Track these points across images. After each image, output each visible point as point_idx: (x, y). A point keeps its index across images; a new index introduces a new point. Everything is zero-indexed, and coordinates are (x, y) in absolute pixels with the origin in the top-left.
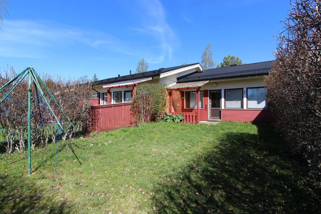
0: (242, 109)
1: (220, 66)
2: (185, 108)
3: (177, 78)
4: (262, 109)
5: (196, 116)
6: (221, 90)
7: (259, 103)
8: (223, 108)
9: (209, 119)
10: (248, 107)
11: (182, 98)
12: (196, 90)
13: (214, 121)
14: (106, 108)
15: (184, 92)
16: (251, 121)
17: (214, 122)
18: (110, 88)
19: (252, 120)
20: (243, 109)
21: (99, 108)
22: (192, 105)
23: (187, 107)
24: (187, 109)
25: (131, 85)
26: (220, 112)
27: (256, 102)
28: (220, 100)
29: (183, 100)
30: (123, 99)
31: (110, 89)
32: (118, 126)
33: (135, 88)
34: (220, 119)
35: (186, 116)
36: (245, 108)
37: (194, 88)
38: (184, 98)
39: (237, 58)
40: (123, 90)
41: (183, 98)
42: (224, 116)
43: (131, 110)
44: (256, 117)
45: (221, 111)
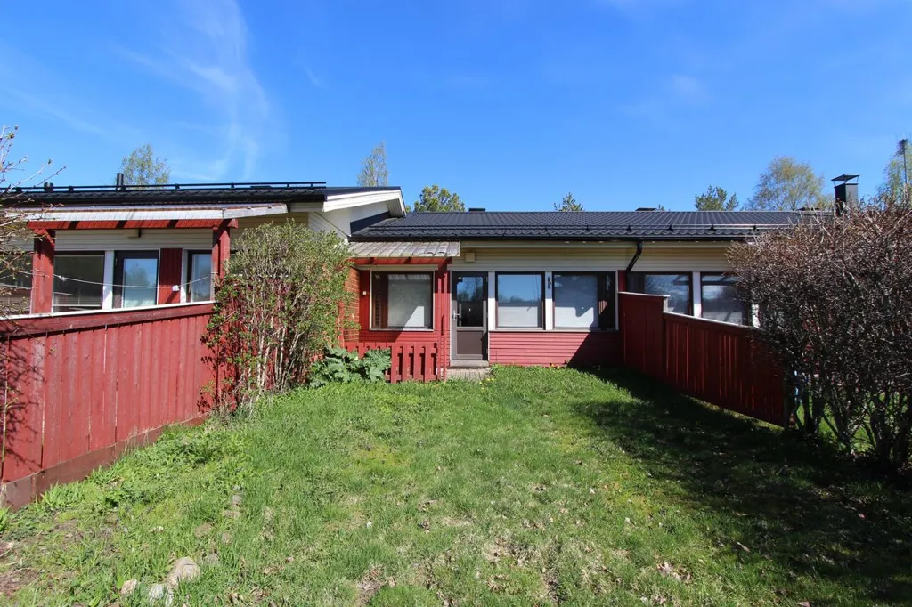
0: (541, 330)
1: (413, 209)
2: (370, 328)
3: (352, 224)
4: (588, 331)
5: (434, 356)
6: (487, 272)
7: (579, 314)
8: (492, 327)
9: (453, 363)
10: (556, 325)
11: (361, 293)
12: (434, 268)
13: (467, 368)
14: (74, 336)
15: (368, 272)
16: (565, 363)
17: (467, 371)
18: (53, 228)
19: (568, 359)
20: (545, 328)
21: (29, 337)
22: (393, 318)
23: (377, 322)
24: (379, 329)
25: (201, 221)
26: (484, 340)
27: (573, 310)
28: (485, 302)
29: (364, 299)
30: (107, 287)
31: (52, 233)
32: (139, 428)
33: (225, 238)
34: (485, 358)
35: (400, 356)
36: (549, 327)
37: (431, 261)
38: (368, 291)
39: (455, 195)
40: (110, 245)
41: (365, 293)
42: (495, 350)
43: (204, 340)
44: (575, 351)
45: (487, 334)
